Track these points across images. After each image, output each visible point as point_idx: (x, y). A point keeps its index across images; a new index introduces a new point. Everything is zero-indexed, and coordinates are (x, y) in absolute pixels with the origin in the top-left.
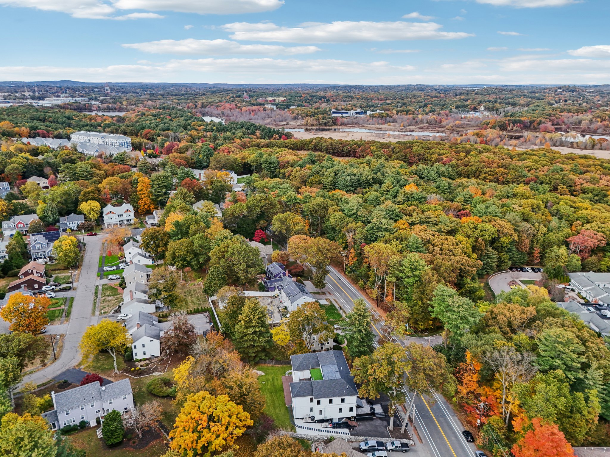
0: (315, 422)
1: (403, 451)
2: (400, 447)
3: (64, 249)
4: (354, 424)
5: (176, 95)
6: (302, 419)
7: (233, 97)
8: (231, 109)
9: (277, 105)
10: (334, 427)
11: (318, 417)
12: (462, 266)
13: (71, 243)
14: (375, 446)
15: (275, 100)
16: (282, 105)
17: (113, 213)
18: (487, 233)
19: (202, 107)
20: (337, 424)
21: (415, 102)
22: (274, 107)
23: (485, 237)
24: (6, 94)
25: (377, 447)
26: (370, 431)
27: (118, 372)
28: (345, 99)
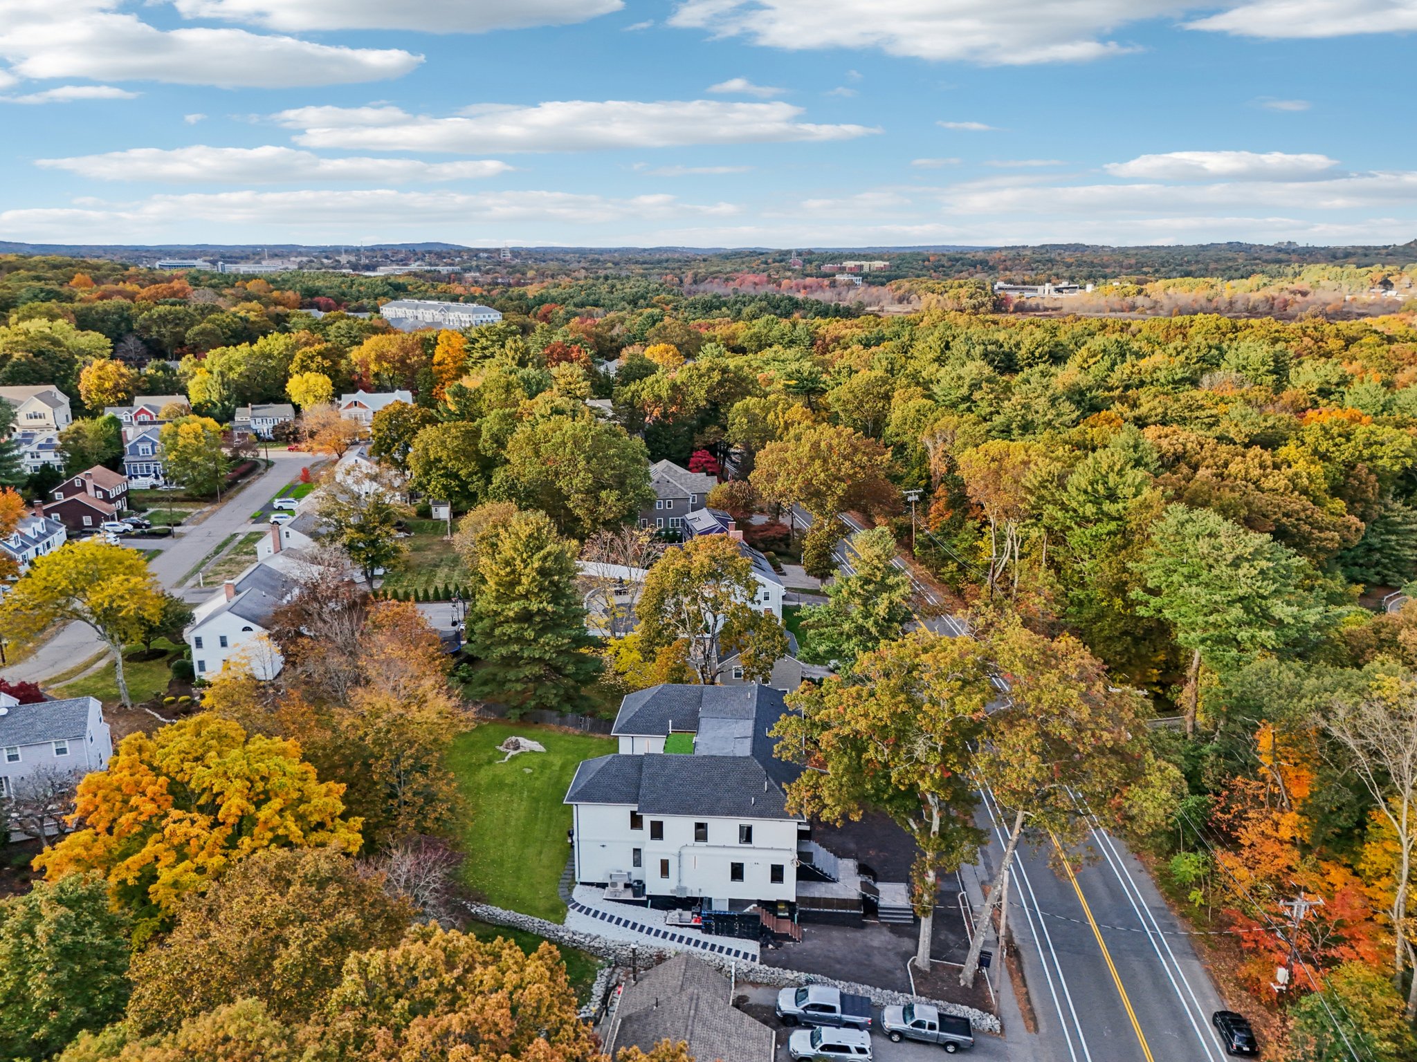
0: (644, 904)
1: (944, 1046)
2: (932, 1027)
3: (181, 442)
4: (786, 927)
5: (645, 263)
6: (603, 886)
7: (766, 263)
8: (756, 284)
9: (865, 277)
10: (707, 930)
11: (657, 886)
12: (1284, 520)
13: (200, 431)
14: (832, 1009)
15: (861, 267)
16: (877, 277)
17: (362, 406)
18: (1387, 449)
19: (695, 282)
20: (720, 917)
21: (1217, 269)
22: (858, 280)
23: (1380, 462)
24: (305, 259)
25: (838, 1014)
26: (839, 962)
27: (129, 705)
28: (1034, 266)
